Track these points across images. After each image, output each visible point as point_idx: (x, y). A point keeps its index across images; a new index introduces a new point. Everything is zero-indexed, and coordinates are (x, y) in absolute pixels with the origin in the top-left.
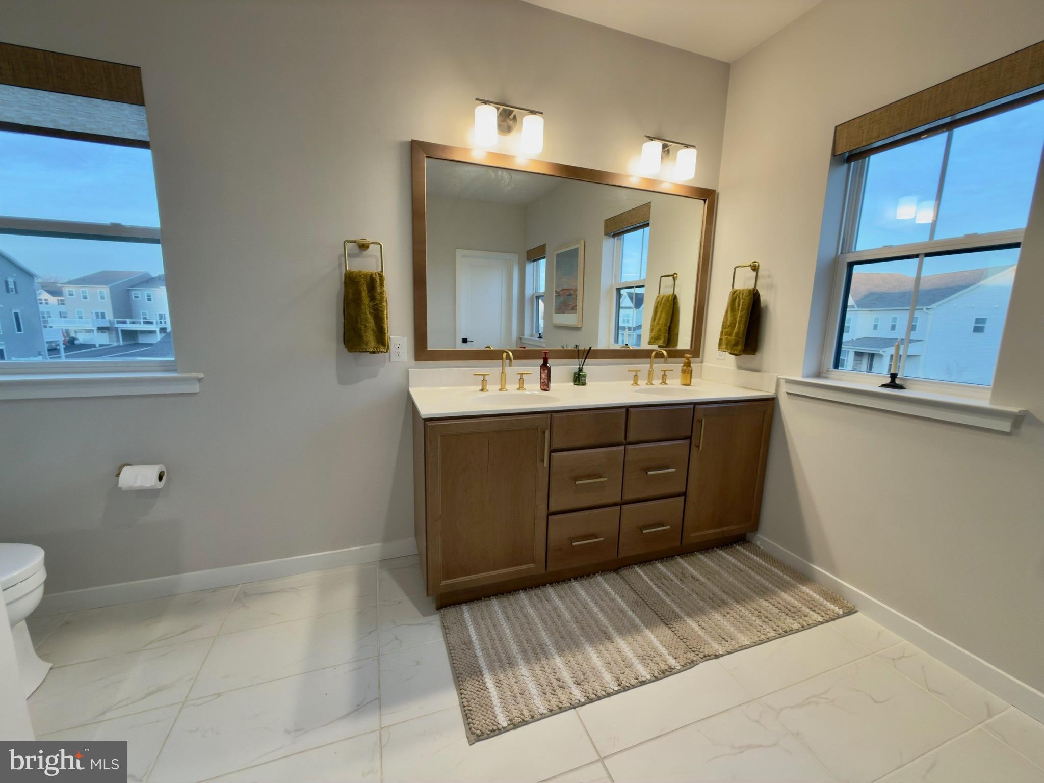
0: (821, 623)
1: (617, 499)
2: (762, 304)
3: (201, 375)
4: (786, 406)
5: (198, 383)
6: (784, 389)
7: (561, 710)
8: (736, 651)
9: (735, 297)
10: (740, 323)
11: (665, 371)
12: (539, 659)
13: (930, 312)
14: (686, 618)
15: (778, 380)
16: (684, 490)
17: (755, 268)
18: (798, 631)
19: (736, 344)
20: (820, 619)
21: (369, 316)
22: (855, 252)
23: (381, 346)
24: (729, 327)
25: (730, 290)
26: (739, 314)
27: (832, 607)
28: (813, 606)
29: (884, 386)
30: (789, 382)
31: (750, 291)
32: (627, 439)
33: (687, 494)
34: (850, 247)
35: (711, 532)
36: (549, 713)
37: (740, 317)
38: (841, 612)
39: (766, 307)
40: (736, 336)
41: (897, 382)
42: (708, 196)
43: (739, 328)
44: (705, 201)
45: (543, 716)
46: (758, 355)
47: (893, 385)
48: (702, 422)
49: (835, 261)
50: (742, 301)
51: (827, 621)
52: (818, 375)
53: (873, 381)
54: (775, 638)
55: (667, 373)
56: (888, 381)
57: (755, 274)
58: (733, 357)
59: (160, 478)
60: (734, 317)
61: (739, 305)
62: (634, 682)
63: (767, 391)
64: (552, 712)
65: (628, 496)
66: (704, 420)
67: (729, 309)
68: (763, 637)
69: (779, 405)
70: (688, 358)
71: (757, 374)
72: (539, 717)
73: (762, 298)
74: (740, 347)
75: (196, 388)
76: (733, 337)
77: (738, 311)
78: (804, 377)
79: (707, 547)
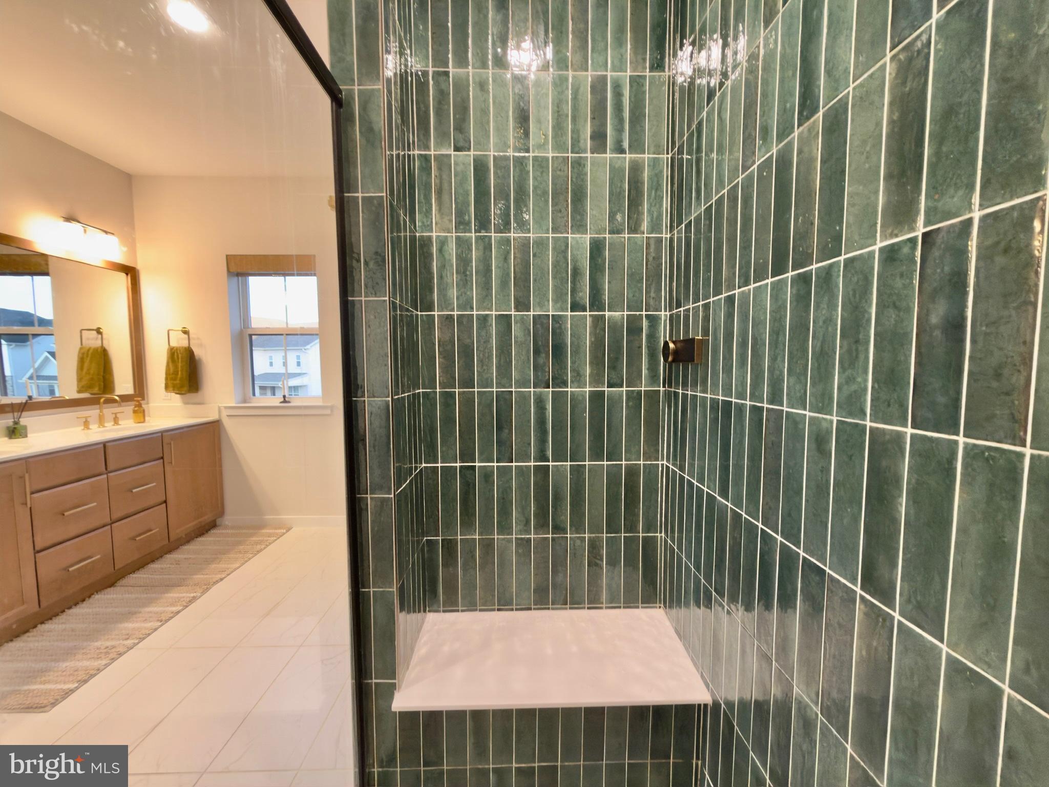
0: (276, 540)
1: (108, 520)
2: (197, 358)
4: (228, 424)
6: (225, 413)
8: (232, 572)
9: (173, 353)
10: (182, 370)
11: (116, 414)
13: (307, 351)
14: (192, 577)
15: (219, 408)
16: (164, 499)
17: (186, 332)
18: (265, 548)
19: (182, 386)
20: (275, 538)
22: (252, 328)
24: (172, 374)
25: (167, 347)
26: (180, 365)
27: (280, 531)
28: (270, 535)
29: (281, 402)
30: (226, 408)
31: (185, 348)
32: (108, 467)
33: (167, 502)
34: (248, 325)
35: (191, 525)
37: (181, 367)
38: (285, 531)
39: (200, 360)
40: (180, 380)
41: (287, 399)
42: (130, 271)
43: (182, 374)
44: (127, 274)
46: (200, 393)
47: (285, 401)
48: (171, 444)
49: (241, 333)
50: (180, 356)
51: (279, 538)
52: (245, 401)
53: (276, 401)
54: (253, 557)
55: (118, 415)
56: (282, 400)
57: (186, 336)
58: (178, 396)
60: (176, 367)
61: (178, 358)
62: (172, 615)
63: (212, 416)
65: (116, 516)
66: (172, 443)
67: (170, 361)
68: (246, 559)
69: (223, 424)
70: (138, 401)
71: (203, 406)
73: (196, 353)
74: (186, 389)
76: (178, 382)
77: (178, 362)
78: (236, 404)
79: (189, 539)
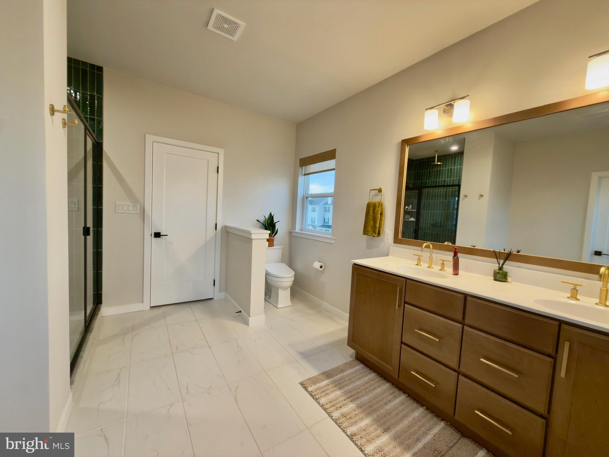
1: (455, 366)
3: (335, 238)
5: (334, 240)
7: (325, 410)
12: (348, 398)
21: (371, 220)
23: (374, 234)
36: (321, 405)
45: (319, 403)
59: (321, 267)
64: (322, 406)
72: (318, 402)
75: (333, 242)
